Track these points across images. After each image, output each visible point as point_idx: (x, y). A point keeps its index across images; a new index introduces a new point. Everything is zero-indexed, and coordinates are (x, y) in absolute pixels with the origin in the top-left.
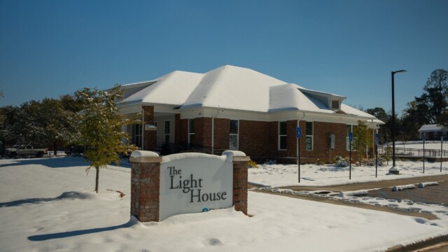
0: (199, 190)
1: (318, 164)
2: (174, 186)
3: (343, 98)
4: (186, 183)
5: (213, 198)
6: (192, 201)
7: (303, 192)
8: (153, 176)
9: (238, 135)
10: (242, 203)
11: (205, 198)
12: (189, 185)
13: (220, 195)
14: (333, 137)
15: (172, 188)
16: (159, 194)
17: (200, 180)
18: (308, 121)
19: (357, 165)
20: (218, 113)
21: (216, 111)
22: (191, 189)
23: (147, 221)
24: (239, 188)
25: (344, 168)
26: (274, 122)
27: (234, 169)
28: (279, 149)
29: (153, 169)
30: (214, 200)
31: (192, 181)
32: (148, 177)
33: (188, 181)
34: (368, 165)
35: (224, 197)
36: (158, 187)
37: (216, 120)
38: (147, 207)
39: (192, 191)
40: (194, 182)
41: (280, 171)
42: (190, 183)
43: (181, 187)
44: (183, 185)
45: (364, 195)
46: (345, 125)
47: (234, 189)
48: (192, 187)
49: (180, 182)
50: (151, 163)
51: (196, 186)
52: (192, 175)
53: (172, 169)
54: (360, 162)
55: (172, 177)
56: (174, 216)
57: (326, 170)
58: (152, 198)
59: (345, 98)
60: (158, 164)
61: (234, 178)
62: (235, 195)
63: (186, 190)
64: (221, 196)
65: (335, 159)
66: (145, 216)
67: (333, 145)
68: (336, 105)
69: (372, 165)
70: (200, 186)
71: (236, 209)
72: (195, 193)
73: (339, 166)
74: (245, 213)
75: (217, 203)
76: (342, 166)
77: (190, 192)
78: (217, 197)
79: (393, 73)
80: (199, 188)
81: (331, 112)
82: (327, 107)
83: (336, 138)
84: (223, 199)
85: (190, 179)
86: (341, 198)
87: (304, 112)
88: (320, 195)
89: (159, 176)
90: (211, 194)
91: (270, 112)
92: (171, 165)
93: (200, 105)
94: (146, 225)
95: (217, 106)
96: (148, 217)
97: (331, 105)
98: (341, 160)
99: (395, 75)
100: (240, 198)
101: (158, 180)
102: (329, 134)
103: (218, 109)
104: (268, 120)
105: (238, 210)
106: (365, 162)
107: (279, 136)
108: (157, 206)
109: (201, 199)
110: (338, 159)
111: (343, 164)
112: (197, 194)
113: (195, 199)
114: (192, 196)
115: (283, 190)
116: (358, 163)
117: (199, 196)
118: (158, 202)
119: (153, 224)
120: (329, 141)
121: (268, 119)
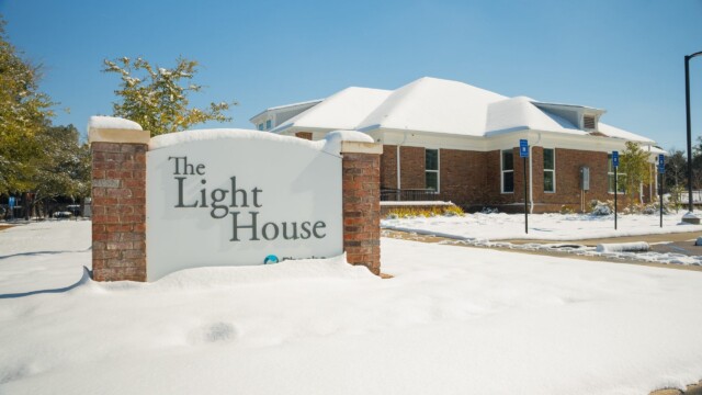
0: (254, 215)
1: (563, 213)
2: (185, 203)
3: (601, 113)
4: (218, 195)
5: (290, 233)
6: (235, 238)
7: (530, 245)
8: (126, 175)
9: (438, 171)
10: (367, 249)
11: (270, 231)
12: (227, 201)
13: (310, 228)
14: (586, 172)
15: (181, 204)
16: (143, 218)
17: (255, 191)
18: (545, 147)
19: (627, 213)
20: (405, 138)
21: (403, 136)
22: (232, 209)
23: (113, 280)
24: (358, 214)
25: (606, 217)
26: (493, 152)
27: (345, 171)
28: (502, 192)
29: (127, 157)
30: (295, 237)
31: (234, 192)
32: (112, 175)
33: (224, 192)
34: (645, 213)
35: (320, 231)
36: (143, 201)
37: (403, 149)
38: (112, 247)
39: (235, 215)
40: (239, 196)
41: (499, 221)
42: (229, 196)
43: (204, 205)
44: (209, 201)
45: (643, 250)
46: (604, 153)
47: (346, 214)
48: (234, 205)
49: (203, 192)
50: (121, 145)
51: (245, 205)
52: (233, 179)
53: (181, 162)
54: (631, 209)
55: (181, 180)
56: (187, 271)
57: (575, 219)
58: (124, 225)
59: (605, 112)
60: (141, 148)
61: (344, 191)
62: (350, 229)
63: (219, 212)
64: (314, 230)
65: (589, 204)
66: (108, 267)
67: (586, 185)
68: (590, 123)
69: (650, 213)
70: (256, 205)
71: (349, 260)
72: (244, 218)
73: (597, 214)
74: (376, 270)
75: (302, 245)
76: (601, 214)
77: (230, 216)
78: (300, 231)
79: (687, 58)
80: (252, 208)
81: (582, 133)
82: (576, 125)
83: (591, 174)
84: (316, 235)
85: (230, 188)
86: (600, 253)
87: (539, 133)
88: (559, 250)
89: (143, 175)
90: (285, 225)
91: (487, 136)
92: (180, 154)
93: (378, 126)
94: (111, 288)
95: (403, 128)
96: (117, 270)
97: (582, 123)
98: (600, 205)
99: (690, 61)
100: (359, 237)
101: (142, 184)
102: (580, 167)
103: (405, 132)
104: (485, 150)
105: (355, 264)
106: (639, 209)
107: (502, 172)
108: (138, 245)
109: (259, 234)
110: (594, 205)
111: (603, 211)
112: (250, 223)
113: (244, 234)
114: (235, 227)
115: (495, 243)
116: (627, 209)
117: (254, 226)
118: (143, 235)
119: (128, 287)
120: (580, 178)
121: (485, 147)
